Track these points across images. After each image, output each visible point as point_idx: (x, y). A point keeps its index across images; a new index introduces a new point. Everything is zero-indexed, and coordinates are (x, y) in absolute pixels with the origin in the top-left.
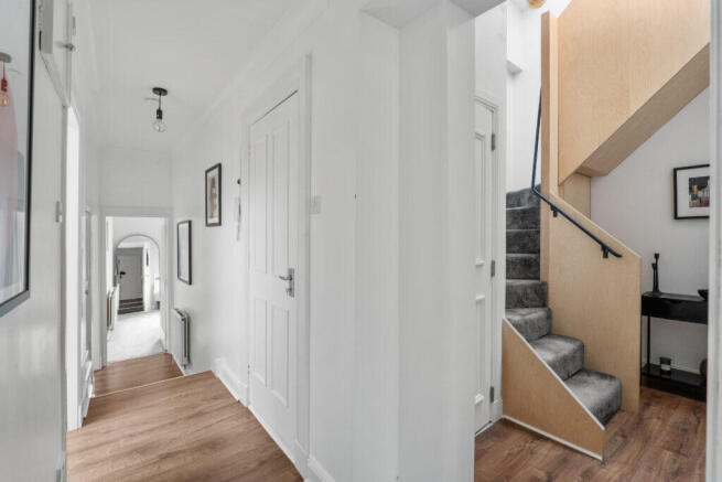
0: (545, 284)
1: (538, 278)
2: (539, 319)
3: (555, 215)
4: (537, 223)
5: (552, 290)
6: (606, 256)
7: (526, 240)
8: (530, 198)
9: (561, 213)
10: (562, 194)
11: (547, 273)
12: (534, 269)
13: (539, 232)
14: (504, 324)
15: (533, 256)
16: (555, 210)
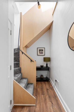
0: (21, 68)
1: (19, 67)
2: (20, 76)
3: (23, 54)
4: (19, 55)
5: (22, 69)
6: (31, 62)
7: (17, 59)
8: (17, 50)
9: (24, 53)
10: (23, 50)
11: (21, 66)
12: (18, 65)
13: (19, 57)
14: (14, 81)
15: (18, 62)
16: (23, 53)
